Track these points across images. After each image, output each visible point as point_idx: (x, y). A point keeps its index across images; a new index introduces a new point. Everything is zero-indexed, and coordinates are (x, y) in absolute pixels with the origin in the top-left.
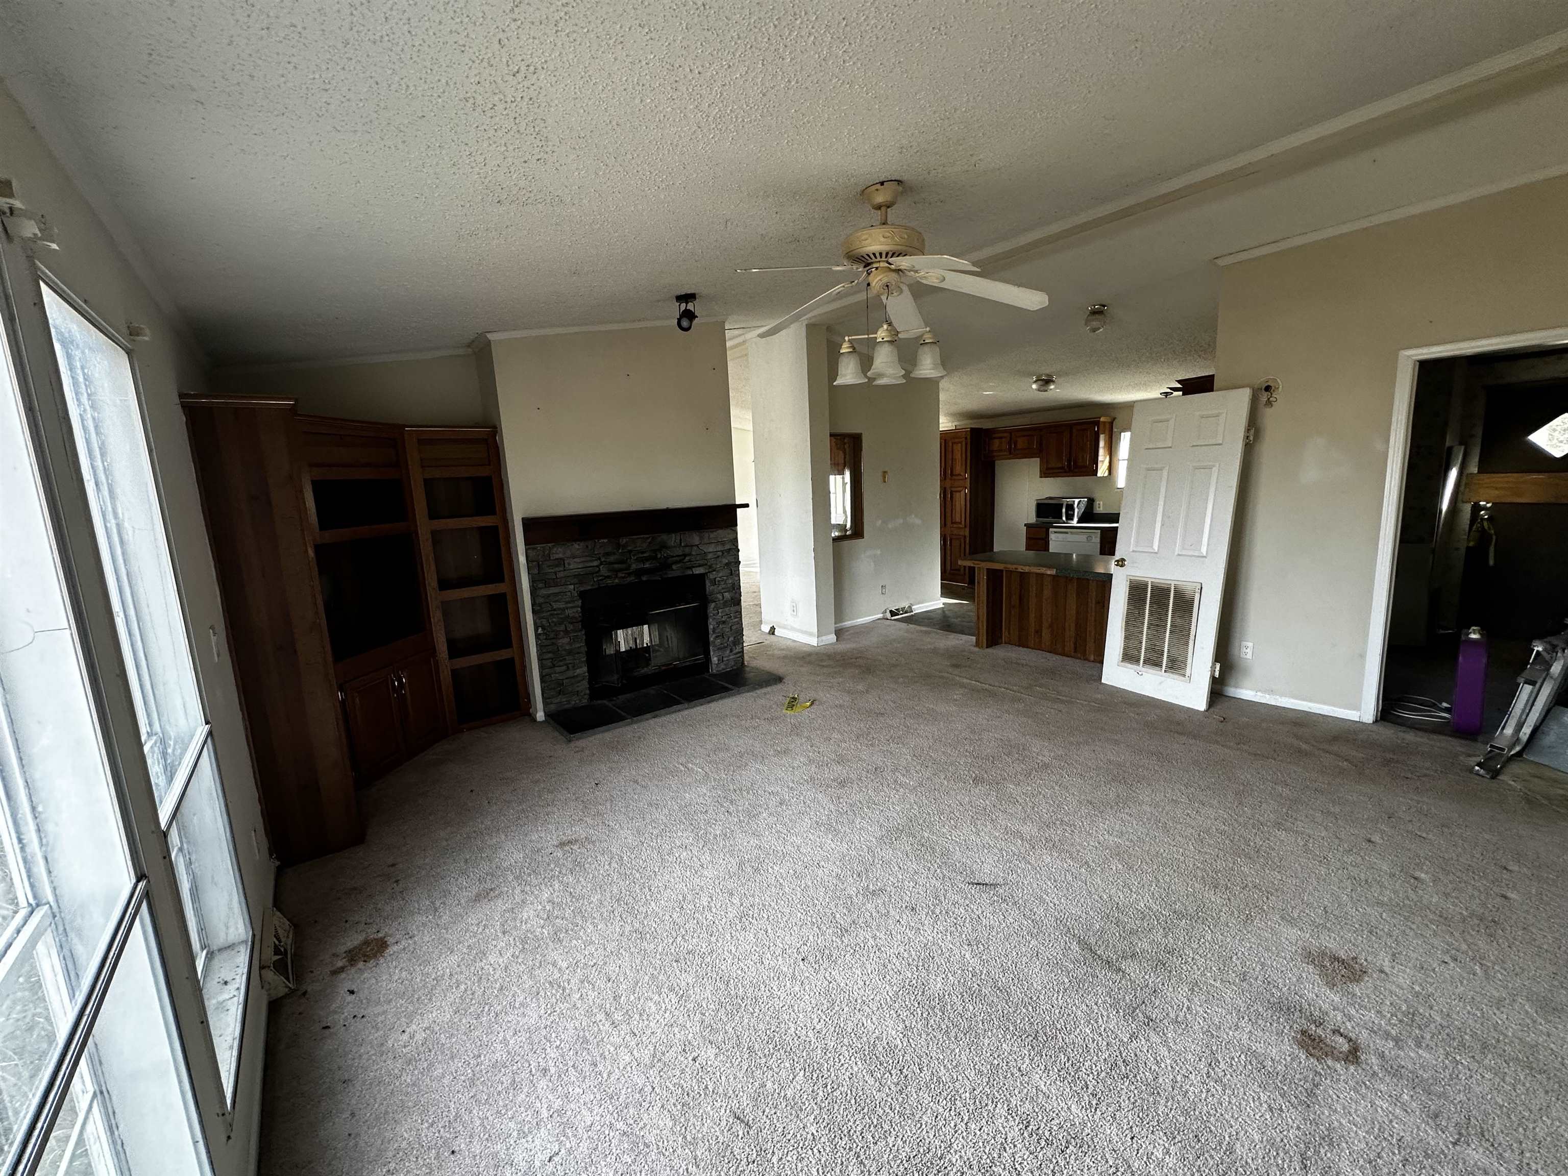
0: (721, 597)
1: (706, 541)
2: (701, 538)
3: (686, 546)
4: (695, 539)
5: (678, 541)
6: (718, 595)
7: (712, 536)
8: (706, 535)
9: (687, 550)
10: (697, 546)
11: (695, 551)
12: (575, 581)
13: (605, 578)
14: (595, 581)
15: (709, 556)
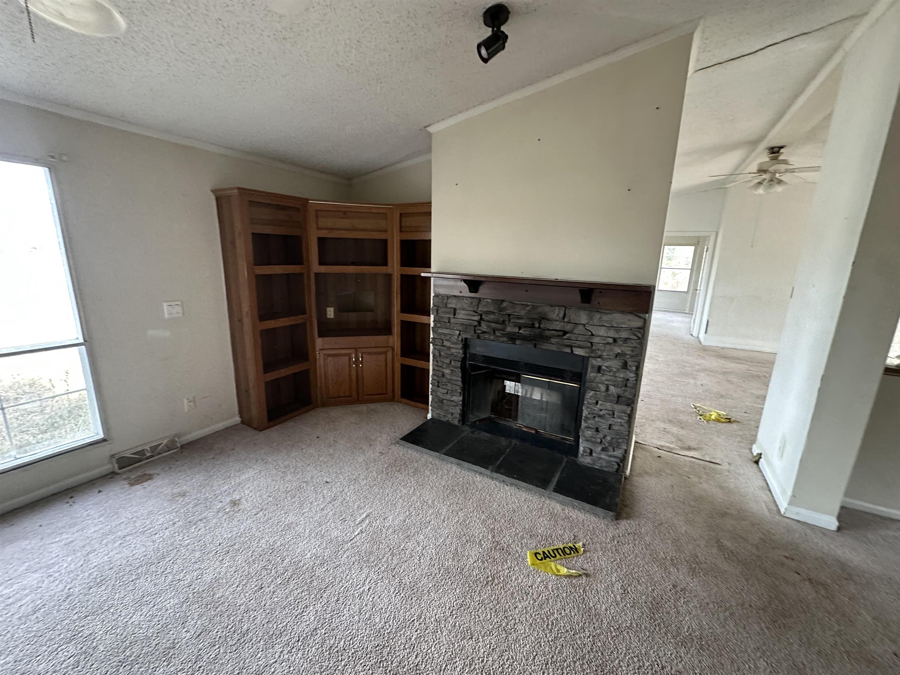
0: (603, 388)
1: (596, 321)
2: (591, 318)
3: (569, 322)
4: (583, 318)
5: (561, 315)
6: (600, 385)
7: (605, 317)
8: (598, 316)
9: (568, 327)
10: (584, 325)
11: (580, 329)
12: (460, 328)
13: (484, 332)
14: (475, 333)
15: (595, 340)
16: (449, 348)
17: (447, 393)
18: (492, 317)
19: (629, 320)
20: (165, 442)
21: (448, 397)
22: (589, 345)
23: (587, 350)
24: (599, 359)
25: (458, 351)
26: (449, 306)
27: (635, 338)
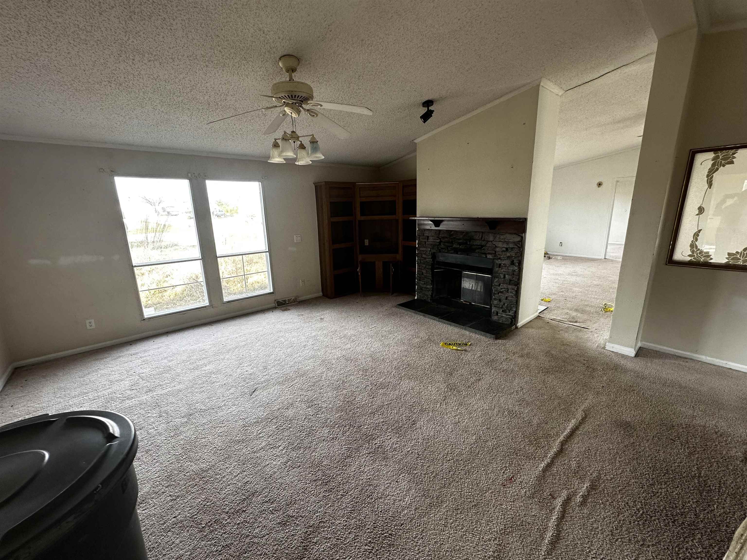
0: (502, 276)
1: (497, 239)
2: (495, 238)
3: (484, 240)
4: (491, 237)
5: (481, 237)
7: (502, 237)
8: (498, 236)
9: (483, 243)
10: (492, 241)
11: (489, 244)
12: (431, 247)
13: (442, 248)
14: (438, 249)
15: (497, 249)
16: (425, 258)
17: (424, 284)
18: (446, 239)
19: (514, 238)
20: (293, 298)
21: (425, 286)
22: (494, 252)
23: (493, 255)
24: (499, 260)
25: (429, 259)
26: (425, 235)
27: (516, 247)
